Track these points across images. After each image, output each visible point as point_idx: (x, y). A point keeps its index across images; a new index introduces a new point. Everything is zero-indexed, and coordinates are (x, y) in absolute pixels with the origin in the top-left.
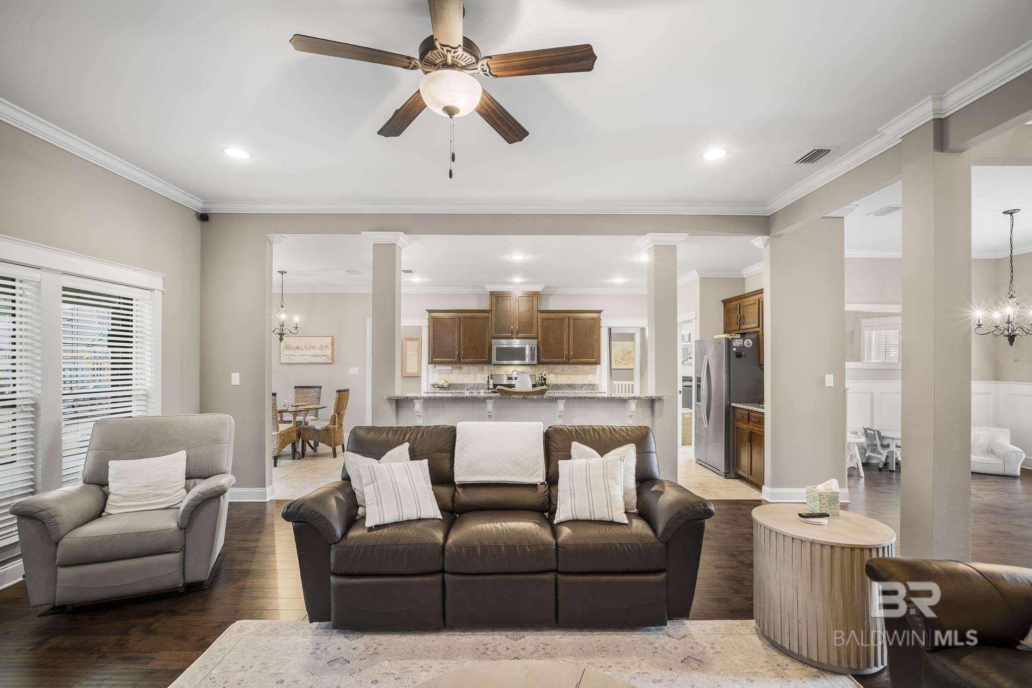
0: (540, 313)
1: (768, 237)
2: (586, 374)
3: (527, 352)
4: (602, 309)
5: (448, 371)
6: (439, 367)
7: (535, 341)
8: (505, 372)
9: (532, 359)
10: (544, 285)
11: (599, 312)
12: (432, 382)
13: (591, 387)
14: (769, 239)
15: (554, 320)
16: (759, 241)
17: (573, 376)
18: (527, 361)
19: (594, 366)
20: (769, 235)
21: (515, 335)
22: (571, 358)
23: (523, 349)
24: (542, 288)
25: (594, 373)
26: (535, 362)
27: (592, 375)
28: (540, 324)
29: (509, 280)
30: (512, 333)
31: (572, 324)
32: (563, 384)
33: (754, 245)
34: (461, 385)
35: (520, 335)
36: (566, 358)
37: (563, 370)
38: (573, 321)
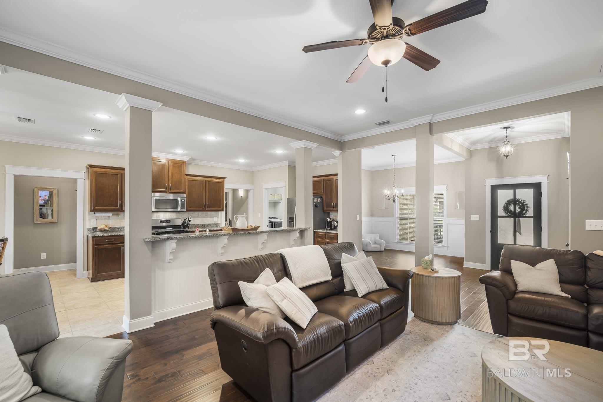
0: (186, 176)
1: (341, 152)
2: (212, 217)
3: (180, 203)
4: (225, 177)
5: (105, 217)
6: (98, 214)
7: (185, 195)
8: (156, 217)
9: (183, 207)
10: (191, 157)
11: (224, 178)
12: (88, 226)
13: (216, 226)
14: (341, 153)
15: (196, 182)
16: (337, 153)
17: (205, 219)
18: (179, 209)
19: (217, 212)
20: (342, 151)
21: (167, 191)
22: (207, 207)
23: (176, 201)
24: (189, 159)
25: (217, 217)
26: (185, 210)
27: (216, 218)
28: (187, 183)
29: (173, 151)
30: (166, 189)
31: (208, 184)
32: (199, 224)
33: (333, 154)
34: (119, 228)
35: (172, 191)
36: (204, 207)
37: (198, 215)
38: (209, 183)
